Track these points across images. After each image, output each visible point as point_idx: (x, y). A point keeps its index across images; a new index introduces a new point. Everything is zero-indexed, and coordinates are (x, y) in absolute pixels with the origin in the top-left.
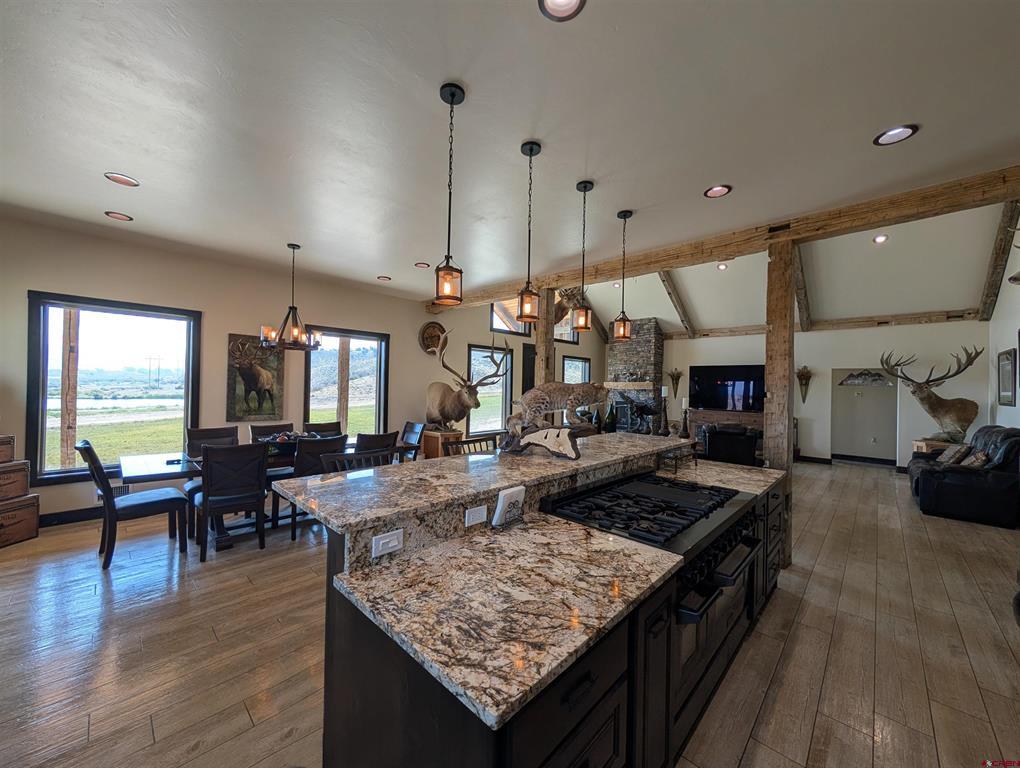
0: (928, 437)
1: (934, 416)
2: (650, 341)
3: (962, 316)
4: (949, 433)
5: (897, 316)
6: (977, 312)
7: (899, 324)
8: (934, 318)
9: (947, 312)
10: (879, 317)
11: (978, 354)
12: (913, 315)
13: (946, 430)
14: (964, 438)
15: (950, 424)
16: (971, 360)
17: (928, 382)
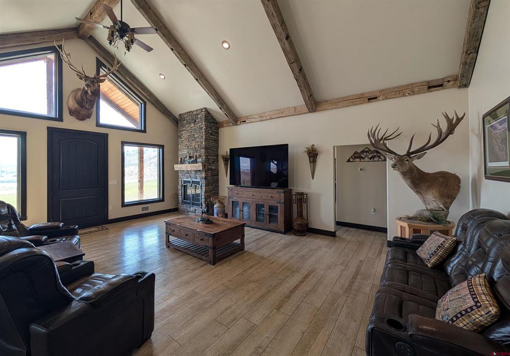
0: (411, 216)
1: (417, 192)
2: (201, 128)
3: (441, 85)
4: (431, 211)
5: (383, 90)
6: (456, 80)
7: (386, 98)
8: (416, 89)
9: (428, 82)
10: (368, 93)
11: (459, 120)
12: (398, 87)
13: (429, 207)
14: (446, 216)
15: (432, 202)
16: (452, 126)
17: (409, 154)
